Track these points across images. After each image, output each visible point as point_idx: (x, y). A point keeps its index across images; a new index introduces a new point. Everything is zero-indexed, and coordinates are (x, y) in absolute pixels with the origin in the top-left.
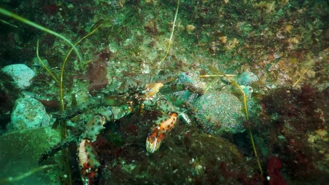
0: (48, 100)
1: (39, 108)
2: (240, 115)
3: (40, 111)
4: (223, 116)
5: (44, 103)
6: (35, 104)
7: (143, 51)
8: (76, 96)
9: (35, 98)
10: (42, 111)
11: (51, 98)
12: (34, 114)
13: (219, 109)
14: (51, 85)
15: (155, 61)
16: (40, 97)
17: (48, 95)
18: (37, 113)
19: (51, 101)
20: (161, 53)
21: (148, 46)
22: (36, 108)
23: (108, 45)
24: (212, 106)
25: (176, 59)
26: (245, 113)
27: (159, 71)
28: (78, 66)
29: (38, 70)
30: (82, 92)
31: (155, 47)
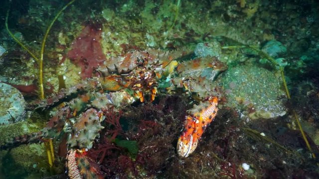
0: (27, 85)
1: (14, 96)
2: (280, 94)
3: (15, 99)
4: (259, 96)
5: (21, 89)
6: (7, 91)
7: (146, 19)
8: (65, 78)
9: (7, 83)
10: (19, 100)
11: (31, 82)
12: (6, 104)
13: (252, 87)
14: (29, 65)
15: (161, 31)
16: (16, 80)
17: (27, 79)
18: (10, 103)
19: (31, 85)
20: (168, 22)
21: (151, 13)
22: (9, 97)
23: (101, 11)
24: (242, 83)
25: (186, 29)
26: (285, 91)
27: (166, 43)
28: (64, 39)
29: (9, 46)
30: (71, 72)
31: (159, 14)
